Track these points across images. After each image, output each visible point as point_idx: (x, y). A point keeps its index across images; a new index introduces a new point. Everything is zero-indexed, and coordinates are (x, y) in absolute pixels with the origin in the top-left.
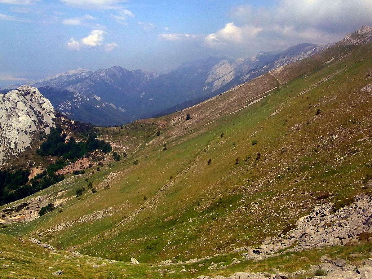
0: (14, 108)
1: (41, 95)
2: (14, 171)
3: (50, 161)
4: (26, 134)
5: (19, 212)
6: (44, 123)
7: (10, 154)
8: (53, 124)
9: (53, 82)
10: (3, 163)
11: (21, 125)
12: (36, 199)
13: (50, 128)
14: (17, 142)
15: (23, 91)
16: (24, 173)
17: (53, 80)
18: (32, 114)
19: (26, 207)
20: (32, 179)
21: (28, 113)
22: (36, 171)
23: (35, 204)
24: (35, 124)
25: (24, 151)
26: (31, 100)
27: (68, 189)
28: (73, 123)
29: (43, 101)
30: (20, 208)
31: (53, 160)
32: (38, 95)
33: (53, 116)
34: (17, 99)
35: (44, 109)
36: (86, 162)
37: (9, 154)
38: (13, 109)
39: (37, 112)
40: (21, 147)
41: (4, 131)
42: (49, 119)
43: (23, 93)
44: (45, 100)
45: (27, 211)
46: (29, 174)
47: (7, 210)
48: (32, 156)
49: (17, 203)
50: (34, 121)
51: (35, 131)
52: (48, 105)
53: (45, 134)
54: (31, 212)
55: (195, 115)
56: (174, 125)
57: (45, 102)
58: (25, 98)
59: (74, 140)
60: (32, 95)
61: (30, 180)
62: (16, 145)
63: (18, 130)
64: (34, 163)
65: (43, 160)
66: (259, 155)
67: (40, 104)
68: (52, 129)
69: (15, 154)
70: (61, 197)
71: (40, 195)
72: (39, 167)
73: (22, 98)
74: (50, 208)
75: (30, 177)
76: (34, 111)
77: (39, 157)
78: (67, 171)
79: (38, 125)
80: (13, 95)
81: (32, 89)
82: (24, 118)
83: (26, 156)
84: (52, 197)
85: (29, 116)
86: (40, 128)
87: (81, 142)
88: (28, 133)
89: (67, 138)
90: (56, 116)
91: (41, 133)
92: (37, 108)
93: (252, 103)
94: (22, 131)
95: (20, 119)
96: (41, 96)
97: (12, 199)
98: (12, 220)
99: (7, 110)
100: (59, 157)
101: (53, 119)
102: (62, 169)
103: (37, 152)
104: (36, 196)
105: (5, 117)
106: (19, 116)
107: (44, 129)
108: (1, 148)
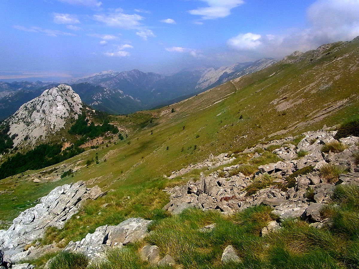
0: (55, 100)
2: (52, 144)
3: (77, 138)
4: (62, 118)
5: (50, 174)
6: (74, 112)
8: (80, 112)
10: (45, 139)
11: (58, 112)
12: (62, 165)
13: (78, 115)
14: (55, 124)
15: (61, 88)
16: (58, 146)
18: (66, 104)
19: (55, 171)
21: (64, 104)
22: (67, 145)
23: (61, 169)
24: (68, 112)
25: (59, 130)
26: (66, 95)
27: (84, 159)
28: (94, 112)
30: (52, 171)
31: (79, 138)
32: (71, 91)
34: (57, 94)
35: (74, 101)
36: (100, 139)
37: (49, 133)
38: (53, 101)
39: (70, 103)
40: (57, 128)
41: (47, 116)
42: (78, 109)
44: (76, 95)
45: (56, 174)
46: (62, 147)
47: (43, 173)
48: (65, 135)
49: (50, 168)
50: (67, 110)
51: (68, 117)
52: (77, 98)
53: (75, 119)
54: (58, 175)
55: (178, 109)
56: (163, 116)
57: (75, 97)
58: (62, 93)
59: (94, 124)
60: (67, 91)
61: (62, 151)
62: (55, 126)
63: (56, 116)
64: (66, 139)
65: (72, 137)
66: (195, 146)
67: (72, 98)
68: (79, 115)
69: (53, 133)
70: (78, 165)
71: (65, 163)
72: (69, 142)
73: (60, 93)
74: (70, 172)
75: (63, 149)
76: (68, 102)
77: (69, 135)
78: (88, 146)
79: (70, 113)
80: (54, 91)
81: (68, 87)
82: (60, 107)
83: (61, 134)
84: (73, 165)
85: (64, 106)
86: (71, 115)
87: (98, 126)
89: (89, 122)
90: (82, 106)
91: (72, 118)
92: (70, 100)
93: (216, 103)
94: (59, 116)
95: (58, 108)
96: (74, 92)
97: (49, 164)
98: (45, 180)
99: (50, 101)
100: (83, 136)
101: (80, 109)
102: (84, 144)
103: (68, 132)
104: (63, 163)
105: (48, 106)
106: (58, 106)
107: (74, 115)
108: (44, 128)
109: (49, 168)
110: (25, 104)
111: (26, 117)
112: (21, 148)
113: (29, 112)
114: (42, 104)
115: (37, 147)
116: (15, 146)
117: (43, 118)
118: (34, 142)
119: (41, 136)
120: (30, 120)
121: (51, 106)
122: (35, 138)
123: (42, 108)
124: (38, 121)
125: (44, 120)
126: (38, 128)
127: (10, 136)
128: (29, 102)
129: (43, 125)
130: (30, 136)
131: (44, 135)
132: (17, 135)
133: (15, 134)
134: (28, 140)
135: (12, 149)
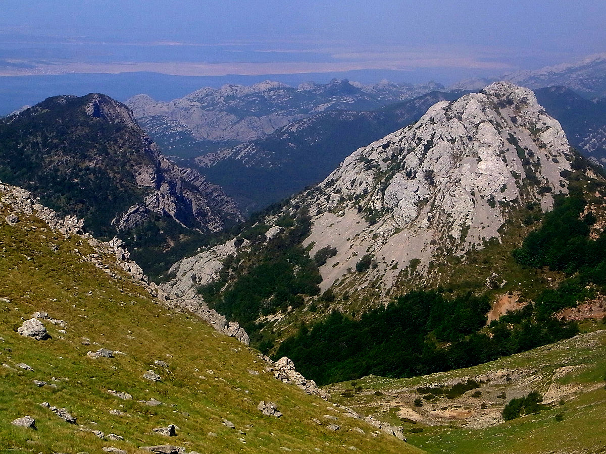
0: (470, 139)
1: (539, 107)
2: (454, 296)
3: (544, 281)
4: (493, 205)
5: (456, 400)
6: (538, 183)
7: (449, 251)
8: (563, 186)
9: (574, 75)
10: (429, 273)
11: (481, 182)
12: (500, 373)
13: (555, 196)
14: (467, 224)
15: (497, 96)
16: (476, 302)
17: (577, 69)
18: (512, 156)
19: (473, 391)
20: (494, 323)
21: (503, 152)
22: (507, 304)
23: (496, 386)
24: (517, 182)
25: (482, 247)
26: (514, 120)
27: (584, 361)
29: (545, 124)
30: (458, 390)
31: (554, 281)
32: (534, 107)
33: (566, 165)
34: (481, 116)
35: (543, 146)
37: (445, 253)
38: (466, 140)
39: (526, 151)
40: (475, 238)
41: (441, 194)
42: (553, 173)
43: (496, 100)
44: (550, 121)
45: (475, 401)
46: (488, 308)
47: (427, 390)
48: (500, 264)
49: (454, 377)
50: (515, 175)
51: (515, 201)
52: (554, 135)
53: (541, 210)
54: (484, 406)
57: (548, 128)
58: (499, 114)
60: (517, 107)
61: (489, 322)
62: (465, 230)
63: (473, 194)
64: (505, 282)
65: (527, 277)
67: (535, 132)
68: (558, 198)
69: (459, 254)
70: (564, 381)
71: (510, 366)
72: (515, 293)
73: (491, 113)
74: (532, 403)
75: (491, 317)
76: (518, 148)
77: (517, 268)
78: (588, 315)
79: (525, 186)
80: (472, 106)
81: (520, 92)
82: (490, 163)
83: (486, 262)
84: (539, 378)
85: (505, 160)
86: (528, 194)
88: (498, 204)
89: (597, 226)
90: (572, 166)
91: (530, 207)
92: (526, 141)
94: (483, 197)
95: (482, 166)
96: (541, 112)
97: (442, 364)
98: (436, 417)
99: (453, 141)
100: (568, 275)
101: (564, 174)
102: (575, 306)
103: (515, 254)
104: (501, 367)
105: (446, 159)
106: (480, 160)
107: (539, 196)
108: (429, 236)
109: (451, 378)
110: (363, 149)
111: (366, 192)
112: (346, 298)
113: (377, 177)
114: (427, 148)
115: (402, 300)
116: (324, 286)
117: (426, 201)
118: (389, 280)
119: (415, 263)
120: (378, 205)
121: (456, 158)
122: (395, 267)
123: (426, 165)
124: (407, 209)
125: (428, 208)
126: (405, 234)
127: (312, 254)
128: (375, 144)
129: (424, 223)
130: (378, 257)
131: (426, 258)
132: (334, 253)
133: (329, 247)
134: (371, 274)
135: (316, 298)
